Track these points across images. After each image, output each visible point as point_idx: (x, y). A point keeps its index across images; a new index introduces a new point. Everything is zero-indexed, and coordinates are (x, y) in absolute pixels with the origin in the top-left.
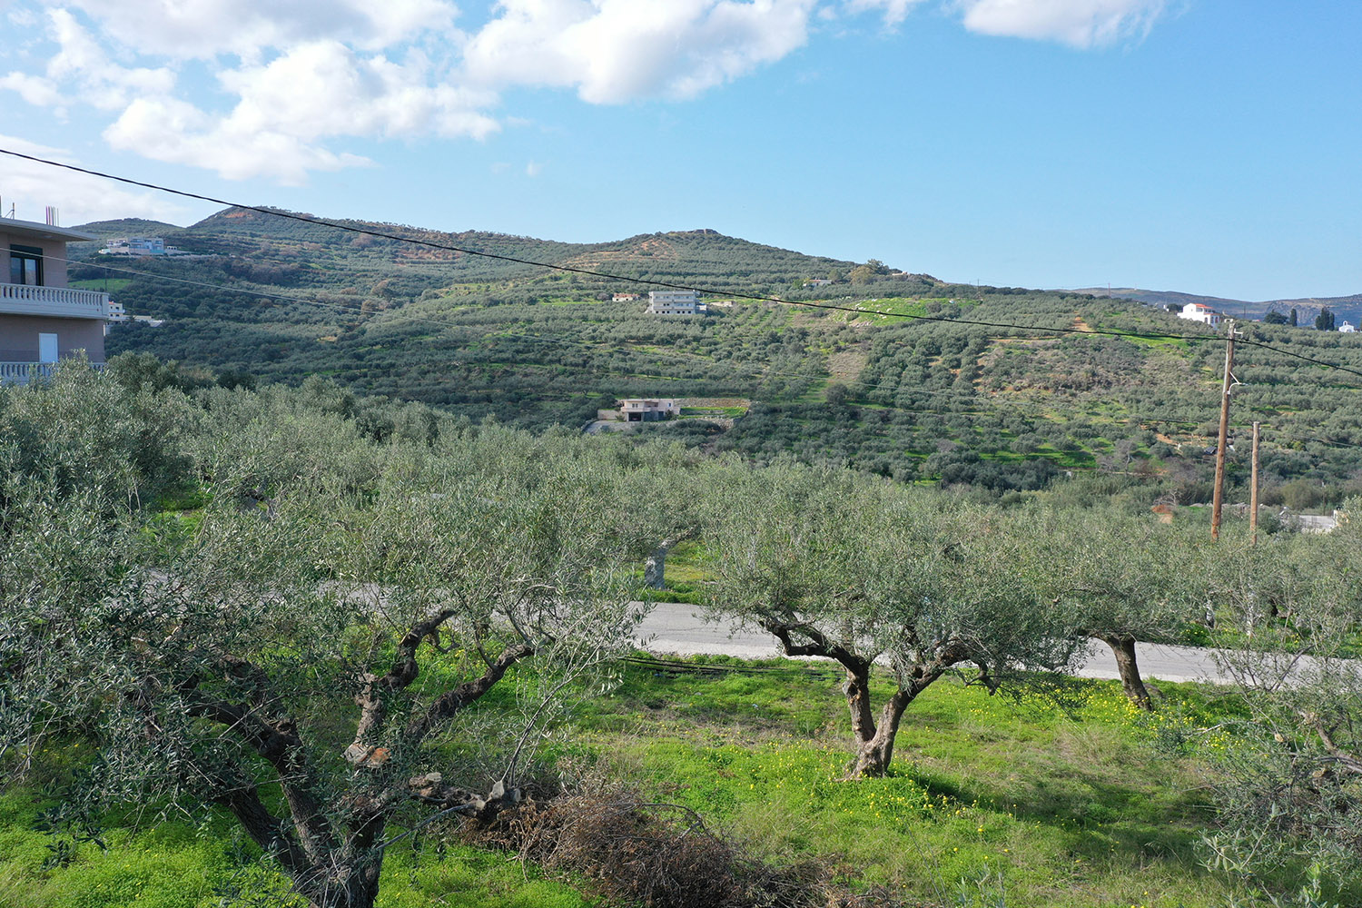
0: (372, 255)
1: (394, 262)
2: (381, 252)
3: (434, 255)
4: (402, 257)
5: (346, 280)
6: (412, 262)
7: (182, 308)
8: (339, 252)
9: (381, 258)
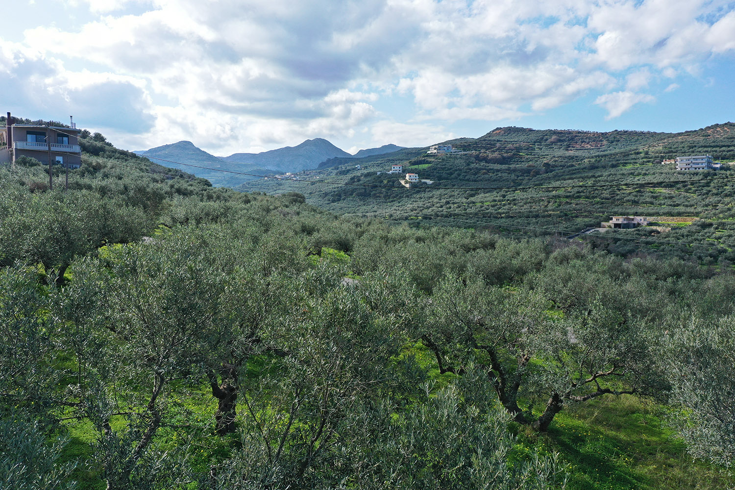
0: (555, 147)
1: (567, 150)
2: (561, 145)
3: (590, 145)
4: (573, 147)
5: (534, 160)
6: (577, 150)
7: (444, 175)
8: (539, 146)
9: (560, 148)
